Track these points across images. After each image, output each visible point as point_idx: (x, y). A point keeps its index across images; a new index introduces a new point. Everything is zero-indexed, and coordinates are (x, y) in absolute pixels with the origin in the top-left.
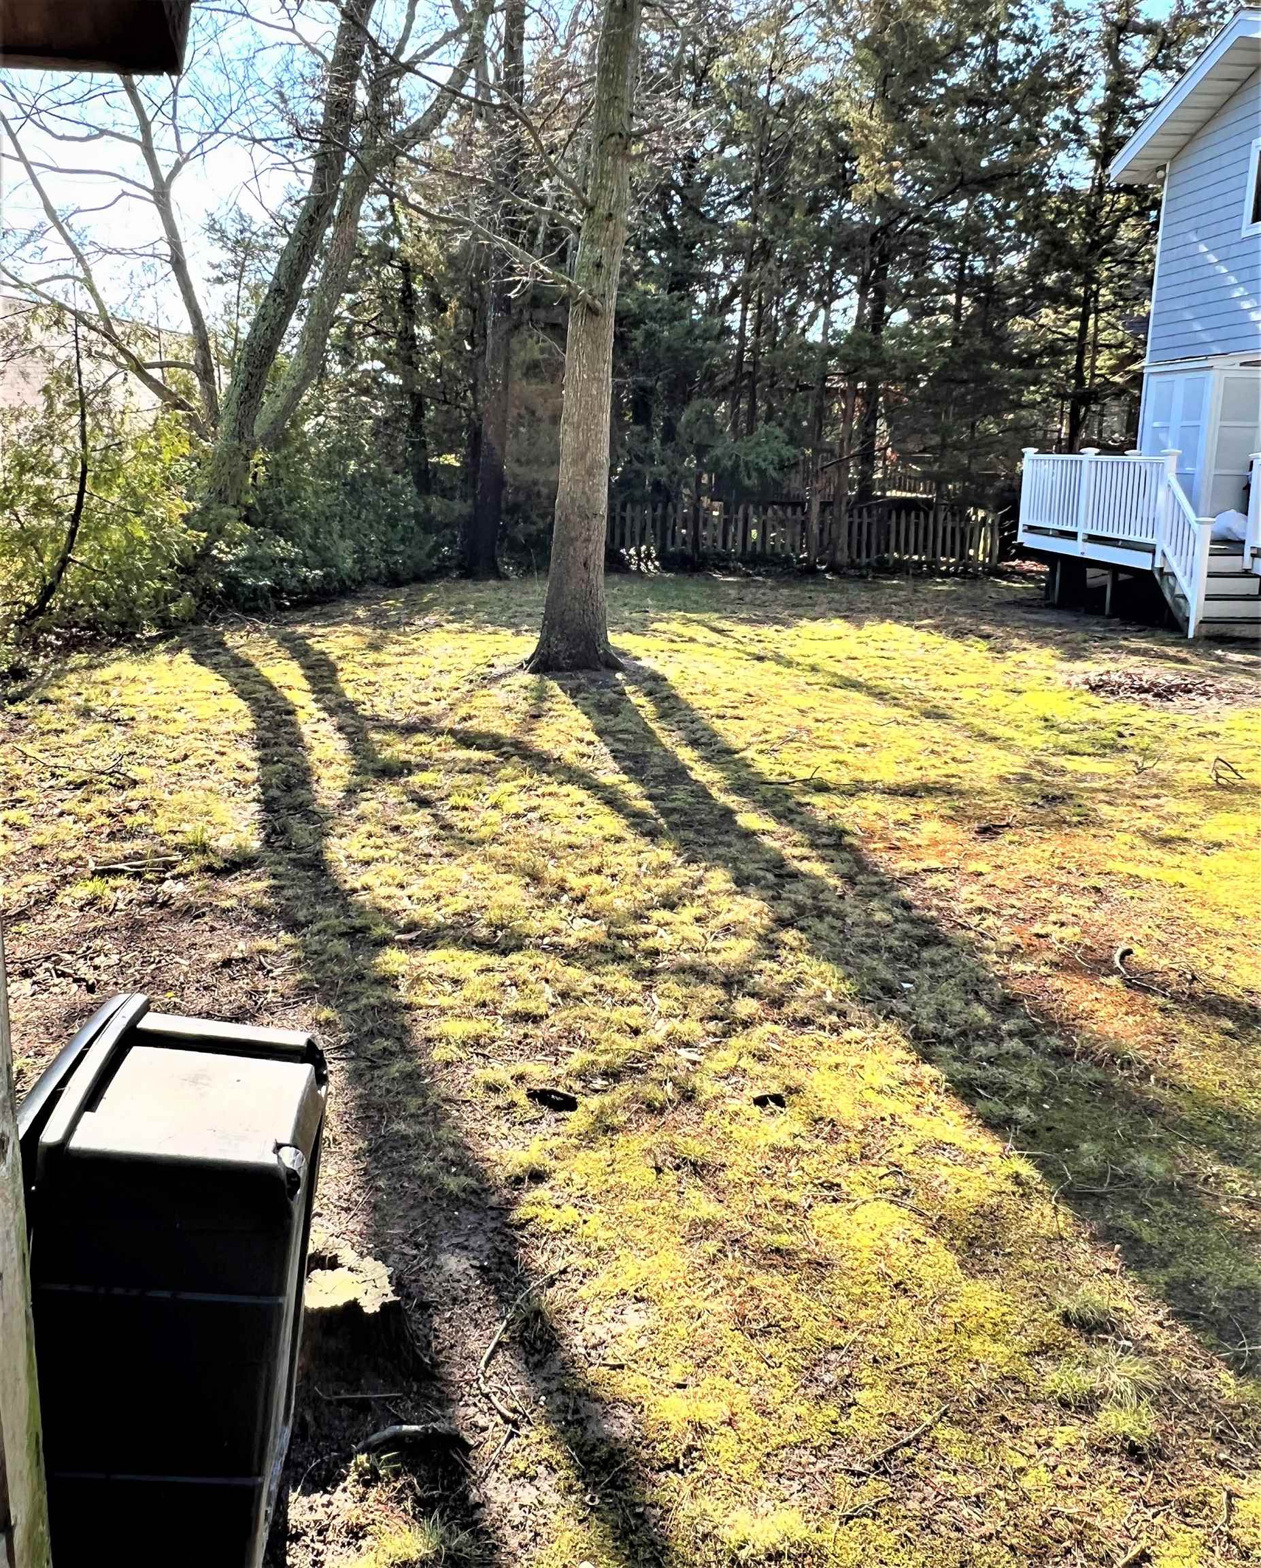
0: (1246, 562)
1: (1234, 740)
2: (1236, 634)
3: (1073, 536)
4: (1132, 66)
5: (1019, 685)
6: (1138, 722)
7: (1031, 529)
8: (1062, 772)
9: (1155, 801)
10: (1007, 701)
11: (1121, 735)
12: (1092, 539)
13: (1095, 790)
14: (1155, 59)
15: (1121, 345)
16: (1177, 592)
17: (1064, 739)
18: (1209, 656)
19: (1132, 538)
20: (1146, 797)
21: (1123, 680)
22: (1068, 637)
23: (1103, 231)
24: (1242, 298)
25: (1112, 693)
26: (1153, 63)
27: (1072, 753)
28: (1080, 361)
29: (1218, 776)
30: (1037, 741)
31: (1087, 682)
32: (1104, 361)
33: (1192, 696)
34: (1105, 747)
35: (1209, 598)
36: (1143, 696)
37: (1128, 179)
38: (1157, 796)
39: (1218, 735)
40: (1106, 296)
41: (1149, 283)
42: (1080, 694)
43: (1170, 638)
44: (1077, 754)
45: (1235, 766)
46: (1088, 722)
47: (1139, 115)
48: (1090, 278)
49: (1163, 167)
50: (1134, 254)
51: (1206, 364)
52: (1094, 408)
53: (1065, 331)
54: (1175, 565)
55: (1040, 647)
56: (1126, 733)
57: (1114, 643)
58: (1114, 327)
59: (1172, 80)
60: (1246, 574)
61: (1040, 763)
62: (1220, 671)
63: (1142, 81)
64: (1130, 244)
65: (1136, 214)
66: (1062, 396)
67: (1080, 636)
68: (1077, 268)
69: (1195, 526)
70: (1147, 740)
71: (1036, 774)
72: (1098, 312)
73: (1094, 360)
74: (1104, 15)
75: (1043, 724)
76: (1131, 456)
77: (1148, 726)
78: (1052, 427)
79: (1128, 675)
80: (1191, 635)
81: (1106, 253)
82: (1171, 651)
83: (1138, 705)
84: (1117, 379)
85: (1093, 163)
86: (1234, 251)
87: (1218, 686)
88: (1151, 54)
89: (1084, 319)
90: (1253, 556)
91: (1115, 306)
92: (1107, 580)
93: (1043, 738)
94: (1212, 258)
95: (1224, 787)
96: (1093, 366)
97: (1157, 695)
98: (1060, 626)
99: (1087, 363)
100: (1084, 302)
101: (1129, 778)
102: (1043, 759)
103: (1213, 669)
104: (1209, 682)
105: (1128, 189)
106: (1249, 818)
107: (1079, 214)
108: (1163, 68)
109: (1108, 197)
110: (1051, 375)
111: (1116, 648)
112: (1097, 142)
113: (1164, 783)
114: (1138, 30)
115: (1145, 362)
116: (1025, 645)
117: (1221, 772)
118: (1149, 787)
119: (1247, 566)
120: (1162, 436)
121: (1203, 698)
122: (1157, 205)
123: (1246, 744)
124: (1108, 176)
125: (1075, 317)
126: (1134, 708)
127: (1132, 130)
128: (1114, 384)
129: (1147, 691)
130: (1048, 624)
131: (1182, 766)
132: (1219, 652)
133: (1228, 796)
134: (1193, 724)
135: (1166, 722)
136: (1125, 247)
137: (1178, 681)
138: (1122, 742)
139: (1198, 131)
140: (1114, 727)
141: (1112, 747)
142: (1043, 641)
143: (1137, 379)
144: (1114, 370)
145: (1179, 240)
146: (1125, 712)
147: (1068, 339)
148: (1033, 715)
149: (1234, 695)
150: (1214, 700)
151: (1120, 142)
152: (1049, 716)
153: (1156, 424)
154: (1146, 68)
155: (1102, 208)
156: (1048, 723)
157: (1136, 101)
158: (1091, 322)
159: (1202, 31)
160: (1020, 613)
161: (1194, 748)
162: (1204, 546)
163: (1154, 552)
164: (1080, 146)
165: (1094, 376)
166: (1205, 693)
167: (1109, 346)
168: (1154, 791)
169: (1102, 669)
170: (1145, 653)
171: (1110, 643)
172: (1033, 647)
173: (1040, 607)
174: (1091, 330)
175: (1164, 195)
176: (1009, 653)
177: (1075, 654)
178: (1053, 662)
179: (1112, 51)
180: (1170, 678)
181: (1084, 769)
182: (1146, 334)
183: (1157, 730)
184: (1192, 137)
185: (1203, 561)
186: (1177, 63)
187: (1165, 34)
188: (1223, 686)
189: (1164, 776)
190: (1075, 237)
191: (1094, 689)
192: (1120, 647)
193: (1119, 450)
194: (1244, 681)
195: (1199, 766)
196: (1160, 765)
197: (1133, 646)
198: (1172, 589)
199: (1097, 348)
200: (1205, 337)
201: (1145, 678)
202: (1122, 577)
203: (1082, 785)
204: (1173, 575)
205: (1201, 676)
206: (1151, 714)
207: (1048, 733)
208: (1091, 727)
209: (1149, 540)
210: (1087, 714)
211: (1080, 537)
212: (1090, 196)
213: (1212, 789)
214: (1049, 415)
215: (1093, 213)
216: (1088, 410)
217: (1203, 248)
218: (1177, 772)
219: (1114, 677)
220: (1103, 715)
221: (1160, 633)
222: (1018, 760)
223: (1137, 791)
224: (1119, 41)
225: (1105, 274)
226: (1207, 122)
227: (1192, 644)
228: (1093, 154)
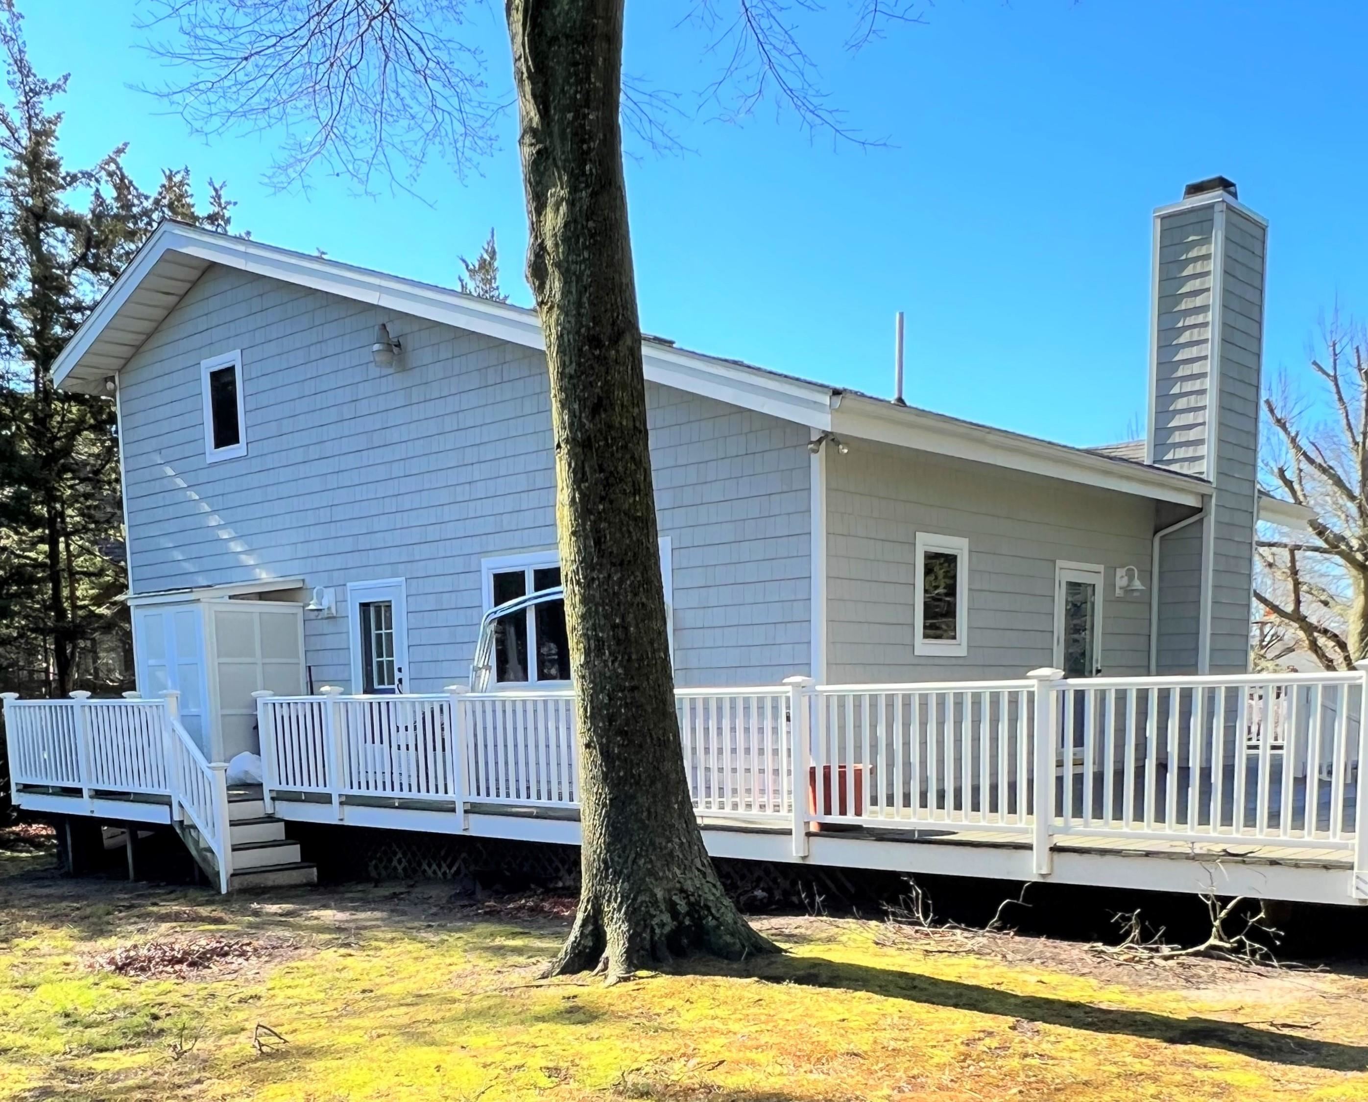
0: (267, 806)
1: (278, 1001)
2: (270, 883)
3: (76, 792)
4: (60, 260)
5: (32, 978)
6: (175, 998)
7: (27, 788)
8: (90, 1075)
9: (198, 1087)
10: (18, 1001)
11: (155, 1017)
12: (100, 794)
13: (130, 1089)
14: (84, 257)
15: (101, 573)
16: (202, 845)
17: (93, 1034)
18: (244, 912)
19: (143, 790)
20: (188, 1085)
21: (152, 953)
22: (88, 911)
23: (57, 444)
24: (219, 527)
25: (143, 969)
26: (81, 261)
27: (101, 1050)
28: (57, 590)
29: (261, 1045)
30: (57, 1044)
31: (112, 961)
32: (84, 590)
33: (229, 959)
34: (137, 1034)
35: (235, 849)
36: (177, 967)
37: (75, 387)
38: (199, 1082)
39: (259, 998)
40: (73, 516)
41: (119, 504)
42: (106, 977)
43: (202, 896)
44: (106, 1050)
45: (275, 1030)
46: (117, 1010)
47: (77, 317)
48: (50, 498)
49: (112, 379)
50: (97, 472)
51: (192, 596)
52: (82, 644)
53: (32, 555)
54: (194, 816)
55: (55, 928)
56: (163, 1013)
57: (143, 910)
58: (90, 552)
59: (107, 282)
60: (270, 819)
61: (62, 1070)
62: (257, 926)
63: (74, 279)
64: (92, 460)
65: (92, 428)
66: (44, 632)
67: (101, 907)
68: (34, 484)
69: (207, 772)
70: (185, 1017)
71: (58, 1084)
72: (68, 535)
73: (73, 591)
74: (16, 198)
75: (64, 1021)
76: (130, 698)
77: (183, 1000)
78: (36, 666)
79: (157, 946)
80: (224, 890)
81: (66, 468)
82: (204, 911)
83: (173, 979)
84: (103, 610)
85: (31, 364)
86: (203, 476)
87: (255, 944)
88: (79, 252)
89: (53, 544)
90: (273, 799)
91: (86, 530)
92: (125, 838)
93: (64, 1039)
94: (181, 483)
95: (269, 1055)
96: (73, 597)
97: (192, 964)
98: (77, 898)
99: (65, 592)
100: (50, 522)
101: (168, 1066)
102: (67, 1064)
103: (250, 925)
104: (246, 941)
105: (78, 398)
106: (296, 1085)
107: (25, 422)
108: (95, 269)
109: (57, 405)
110: (23, 606)
111: (143, 917)
112: (32, 341)
113: (207, 1064)
114: (59, 221)
115: (130, 593)
116: (35, 928)
117: (262, 1040)
118: (192, 1072)
119: (270, 811)
120: (160, 674)
121: (241, 960)
122: (112, 419)
123: (290, 1001)
124: (51, 381)
125: (42, 540)
126: (168, 983)
127: (72, 332)
128: (101, 616)
129: (180, 961)
130: (63, 898)
131: (225, 1041)
132: (255, 906)
133: (273, 1065)
134: (234, 990)
135: (203, 993)
136: (85, 464)
137: (214, 945)
138: (158, 1025)
139: (144, 342)
140: (146, 1011)
141: (145, 1034)
142: (57, 919)
143: (124, 612)
144: (98, 601)
145: (142, 461)
146: (158, 990)
147: (37, 565)
148: (51, 1012)
149: (273, 951)
150: (253, 960)
151: (60, 344)
152: (70, 1008)
153: (152, 662)
154: (75, 264)
155: (51, 416)
156: (70, 1018)
157: (71, 301)
158: (62, 546)
159: (131, 235)
160: (29, 889)
161: (238, 1016)
162: (221, 793)
163: (171, 806)
164: (12, 344)
165: (75, 607)
166: (243, 954)
167: (88, 574)
168: (196, 1076)
169: (129, 944)
170: (176, 917)
171: (135, 911)
172: (44, 929)
173: (53, 878)
174: (63, 555)
175: (117, 409)
176: (16, 941)
177: (99, 930)
178: (71, 944)
179: (33, 242)
180: (203, 942)
181: (118, 1067)
182: (126, 562)
183: (195, 1004)
184: (138, 349)
185: (224, 811)
186: (110, 265)
187: (90, 232)
188: (261, 942)
189: (204, 1055)
190: (25, 448)
191: (121, 969)
192: (149, 915)
193: (117, 692)
194: (281, 934)
195: (242, 1037)
196: (199, 1045)
197: (163, 911)
198: (197, 843)
199: (74, 576)
200: (189, 567)
201: (176, 947)
202: (142, 834)
203: (114, 1087)
204: (194, 827)
205: (239, 935)
206: (189, 987)
207: (71, 1030)
208: (121, 1014)
209: (162, 791)
210: (116, 999)
211: (85, 793)
212: (35, 401)
213: (256, 1060)
214: (31, 652)
215: (42, 420)
216: (74, 647)
217: (170, 472)
218: (220, 1048)
219: (143, 952)
220: (134, 997)
221: (192, 893)
222: (35, 1071)
223: (177, 1080)
224: (39, 230)
225: (69, 492)
226: (149, 336)
227: (226, 900)
228: (29, 354)
